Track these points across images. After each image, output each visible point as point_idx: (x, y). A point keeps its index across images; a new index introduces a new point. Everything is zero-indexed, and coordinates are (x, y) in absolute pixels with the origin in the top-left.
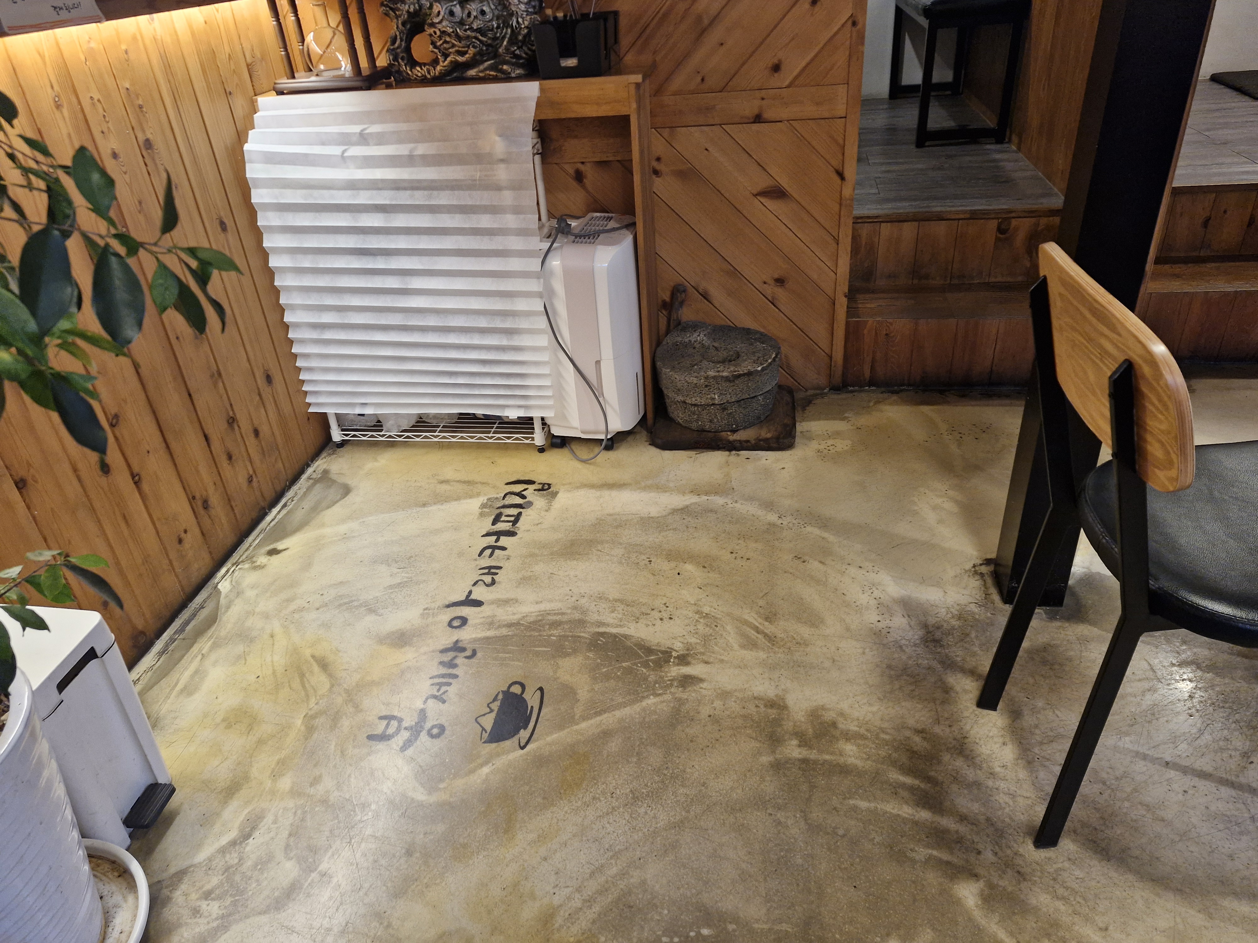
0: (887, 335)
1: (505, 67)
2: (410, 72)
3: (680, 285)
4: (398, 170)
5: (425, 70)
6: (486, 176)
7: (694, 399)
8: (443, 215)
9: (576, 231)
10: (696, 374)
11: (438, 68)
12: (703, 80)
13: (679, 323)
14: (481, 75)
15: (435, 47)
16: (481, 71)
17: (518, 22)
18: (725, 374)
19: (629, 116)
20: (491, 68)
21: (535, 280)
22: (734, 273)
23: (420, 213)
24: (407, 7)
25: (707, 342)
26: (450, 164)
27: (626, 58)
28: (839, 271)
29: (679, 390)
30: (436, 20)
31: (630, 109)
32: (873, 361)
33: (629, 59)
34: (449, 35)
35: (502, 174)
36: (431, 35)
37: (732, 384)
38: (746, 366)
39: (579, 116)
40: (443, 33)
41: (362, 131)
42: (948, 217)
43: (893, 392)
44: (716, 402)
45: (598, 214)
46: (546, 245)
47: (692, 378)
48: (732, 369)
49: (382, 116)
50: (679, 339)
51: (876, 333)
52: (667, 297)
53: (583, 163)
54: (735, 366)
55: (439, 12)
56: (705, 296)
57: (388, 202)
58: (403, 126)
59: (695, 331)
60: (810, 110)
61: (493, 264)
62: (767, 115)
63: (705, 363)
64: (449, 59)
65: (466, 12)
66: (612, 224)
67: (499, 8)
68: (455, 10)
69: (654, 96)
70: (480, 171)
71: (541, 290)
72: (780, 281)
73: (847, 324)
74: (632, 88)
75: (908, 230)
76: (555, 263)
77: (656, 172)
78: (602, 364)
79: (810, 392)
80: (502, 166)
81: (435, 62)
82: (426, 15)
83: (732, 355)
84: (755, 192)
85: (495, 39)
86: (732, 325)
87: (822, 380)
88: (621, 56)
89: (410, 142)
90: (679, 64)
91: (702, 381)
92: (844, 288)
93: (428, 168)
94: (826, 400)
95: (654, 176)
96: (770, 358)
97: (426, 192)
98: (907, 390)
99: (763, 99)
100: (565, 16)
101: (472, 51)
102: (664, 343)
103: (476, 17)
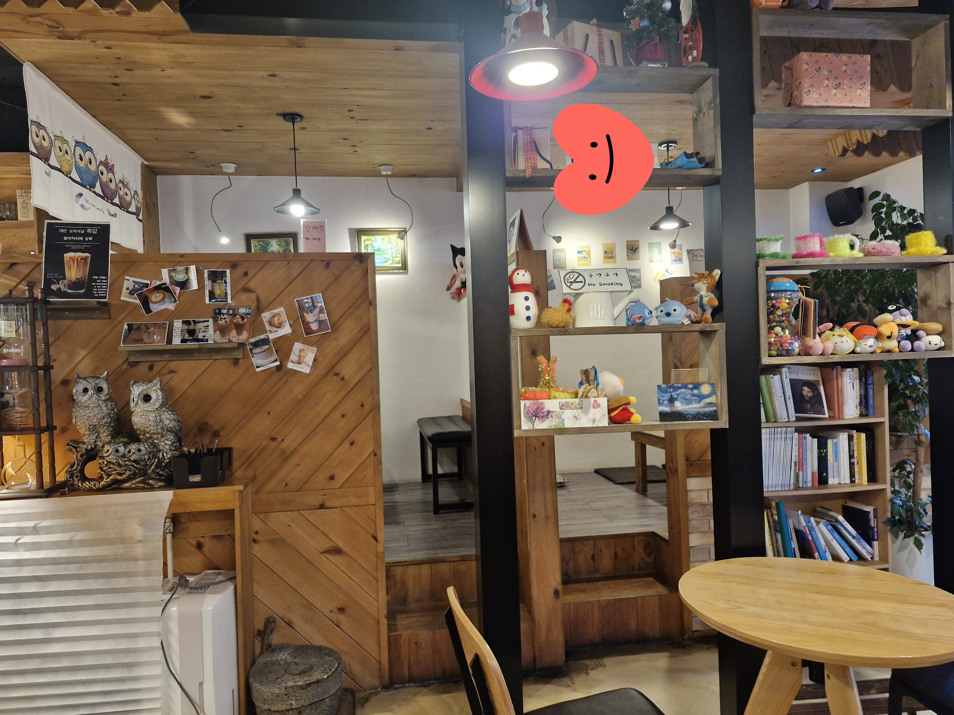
0: (416, 643)
1: (151, 481)
2: (80, 485)
3: (271, 617)
4: (58, 551)
5: (92, 484)
6: (126, 552)
7: (276, 707)
8: (89, 581)
9: (192, 585)
10: (278, 686)
11: (102, 483)
12: (286, 485)
13: (270, 646)
14: (133, 486)
15: (102, 470)
16: (134, 484)
17: (163, 455)
18: (300, 683)
19: (234, 510)
20: (140, 482)
21: (156, 623)
22: (310, 606)
23: (69, 580)
24: (86, 446)
25: (289, 659)
26: (101, 545)
27: (236, 473)
28: (380, 600)
29: (265, 700)
30: (105, 455)
31: (235, 505)
32: (409, 663)
33: (239, 474)
34: (113, 464)
35: (139, 550)
36: (100, 463)
37: (305, 691)
38: (316, 676)
39: (200, 510)
40: (110, 462)
41: (35, 525)
42: (447, 560)
43: (425, 686)
44: (294, 707)
45: (211, 571)
46: (168, 597)
47: (275, 689)
48: (306, 678)
49: (52, 515)
50: (269, 659)
51: (409, 642)
52: (261, 626)
53: (203, 537)
54: (308, 676)
55: (108, 450)
56: (289, 624)
57: (46, 574)
58: (68, 521)
59: (281, 651)
60: (354, 501)
61: (123, 614)
62: (327, 504)
63: (287, 675)
64: (111, 477)
65: (128, 450)
66: (220, 578)
67: (151, 447)
68: (120, 449)
69: (255, 494)
70: (123, 549)
71: (160, 630)
72: (341, 610)
73: (389, 637)
74: (237, 494)
75: (425, 570)
76: (173, 609)
77: (255, 541)
78: (205, 685)
79: (368, 692)
80: (140, 545)
81: (101, 478)
82: (99, 450)
83: (307, 668)
84: (322, 550)
85: (146, 465)
86: (309, 644)
87: (376, 682)
88: (233, 471)
89: (72, 531)
90: (271, 476)
91: (282, 691)
92: (384, 611)
93: (83, 549)
94: (379, 697)
95: (253, 544)
96: (333, 668)
97: (78, 565)
98: (433, 684)
99: (324, 495)
100: (196, 451)
101: (128, 473)
102: (257, 663)
103: (133, 453)
